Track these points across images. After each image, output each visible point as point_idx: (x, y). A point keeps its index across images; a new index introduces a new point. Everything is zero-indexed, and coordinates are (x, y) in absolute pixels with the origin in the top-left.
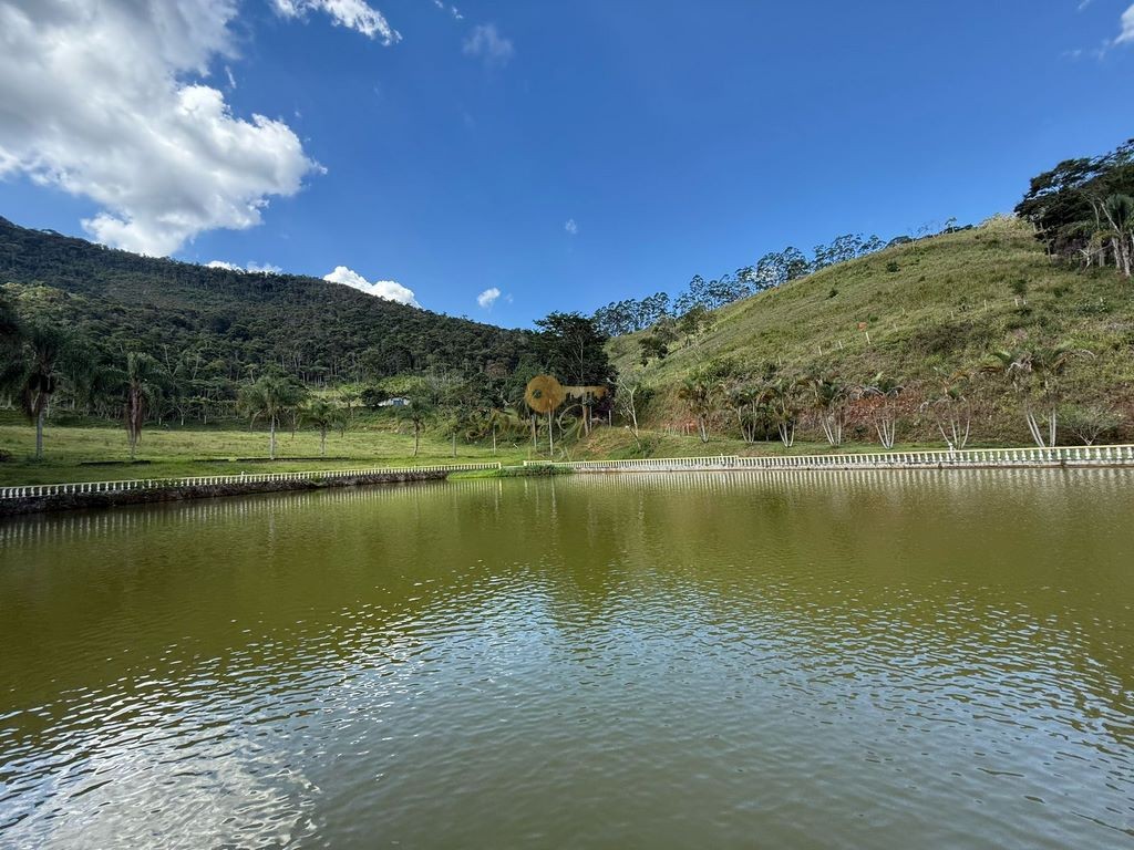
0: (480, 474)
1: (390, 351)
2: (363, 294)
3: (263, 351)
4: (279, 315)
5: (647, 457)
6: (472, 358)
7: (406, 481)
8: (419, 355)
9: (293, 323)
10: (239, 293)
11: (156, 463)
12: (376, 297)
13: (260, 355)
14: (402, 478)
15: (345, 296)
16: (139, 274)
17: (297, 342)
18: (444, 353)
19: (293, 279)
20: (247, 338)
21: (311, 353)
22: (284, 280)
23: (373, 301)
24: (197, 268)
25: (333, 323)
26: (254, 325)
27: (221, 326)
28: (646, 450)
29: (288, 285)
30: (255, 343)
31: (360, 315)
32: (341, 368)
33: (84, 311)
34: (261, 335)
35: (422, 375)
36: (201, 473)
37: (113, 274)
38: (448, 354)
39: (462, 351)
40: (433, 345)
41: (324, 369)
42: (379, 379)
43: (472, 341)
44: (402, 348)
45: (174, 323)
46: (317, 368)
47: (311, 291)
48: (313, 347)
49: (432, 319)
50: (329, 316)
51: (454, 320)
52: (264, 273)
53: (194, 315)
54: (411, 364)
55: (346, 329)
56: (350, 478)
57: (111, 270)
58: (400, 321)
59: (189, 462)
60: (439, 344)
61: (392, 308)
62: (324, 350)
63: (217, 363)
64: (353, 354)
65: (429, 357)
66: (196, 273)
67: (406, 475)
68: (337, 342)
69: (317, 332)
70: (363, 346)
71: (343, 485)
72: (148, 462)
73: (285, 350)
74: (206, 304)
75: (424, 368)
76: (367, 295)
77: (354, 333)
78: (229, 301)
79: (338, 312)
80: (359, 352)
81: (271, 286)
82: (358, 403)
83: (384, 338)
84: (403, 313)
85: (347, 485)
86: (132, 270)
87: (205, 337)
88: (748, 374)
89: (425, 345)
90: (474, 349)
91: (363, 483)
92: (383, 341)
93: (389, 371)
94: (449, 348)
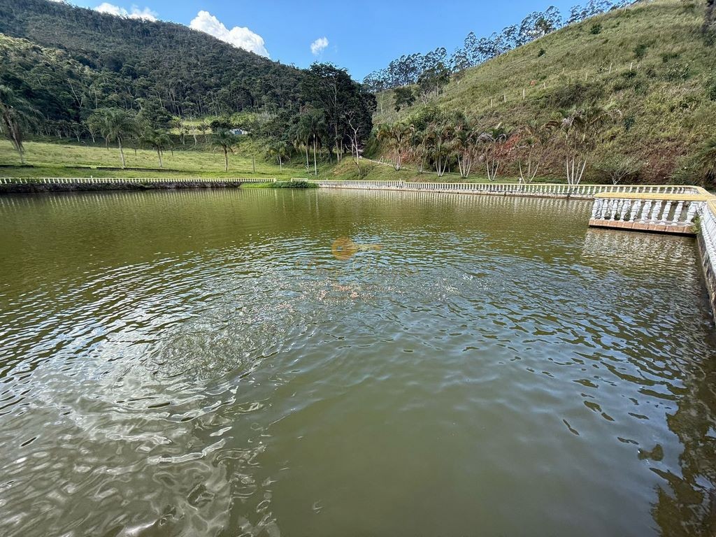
0: (260, 185)
1: (236, 91)
2: (217, 41)
3: (147, 88)
4: (156, 57)
5: (362, 179)
6: (294, 99)
7: (212, 187)
8: (257, 96)
9: (166, 65)
10: (126, 37)
11: (38, 167)
12: (228, 45)
13: (146, 91)
14: (209, 185)
15: (204, 42)
16: (47, 16)
17: (171, 81)
18: (274, 95)
19: (164, 25)
20: (135, 77)
21: (182, 91)
22: (157, 26)
23: (224, 48)
24: (90, 12)
25: (196, 66)
26: (140, 66)
27: (116, 65)
28: (363, 174)
29: (161, 30)
30: (141, 81)
31: (216, 60)
32: (203, 104)
33: (11, 48)
34: (146, 75)
35: (260, 112)
36: (67, 175)
37: (28, 16)
38: (277, 95)
39: (287, 93)
40: (267, 88)
41: (192, 104)
42: (230, 114)
43: (295, 85)
44: (244, 89)
45: (81, 62)
46: (187, 103)
47: (179, 36)
48: (182, 86)
49: (268, 65)
50: (193, 60)
51: (283, 67)
52: (141, 19)
53: (95, 55)
54: (251, 103)
55: (206, 72)
56: (170, 183)
57: (26, 12)
58: (244, 66)
59: (62, 168)
60: (271, 88)
61: (239, 54)
62: (191, 89)
63: (113, 96)
64: (212, 93)
65: (264, 98)
66: (90, 17)
67: (212, 183)
68: (199, 82)
69: (185, 73)
70: (218, 86)
71: (166, 188)
72: (32, 166)
73: (163, 88)
74: (104, 46)
75: (260, 107)
76: (221, 42)
77: (211, 76)
78: (120, 44)
79: (199, 56)
80: (216, 91)
81: (148, 32)
82: (209, 131)
83: (233, 80)
84: (247, 59)
85: (169, 188)
86: (42, 13)
87: (105, 74)
88: (444, 121)
89: (261, 88)
90: (296, 93)
91: (180, 187)
92: (232, 83)
93: (236, 108)
94: (278, 91)
